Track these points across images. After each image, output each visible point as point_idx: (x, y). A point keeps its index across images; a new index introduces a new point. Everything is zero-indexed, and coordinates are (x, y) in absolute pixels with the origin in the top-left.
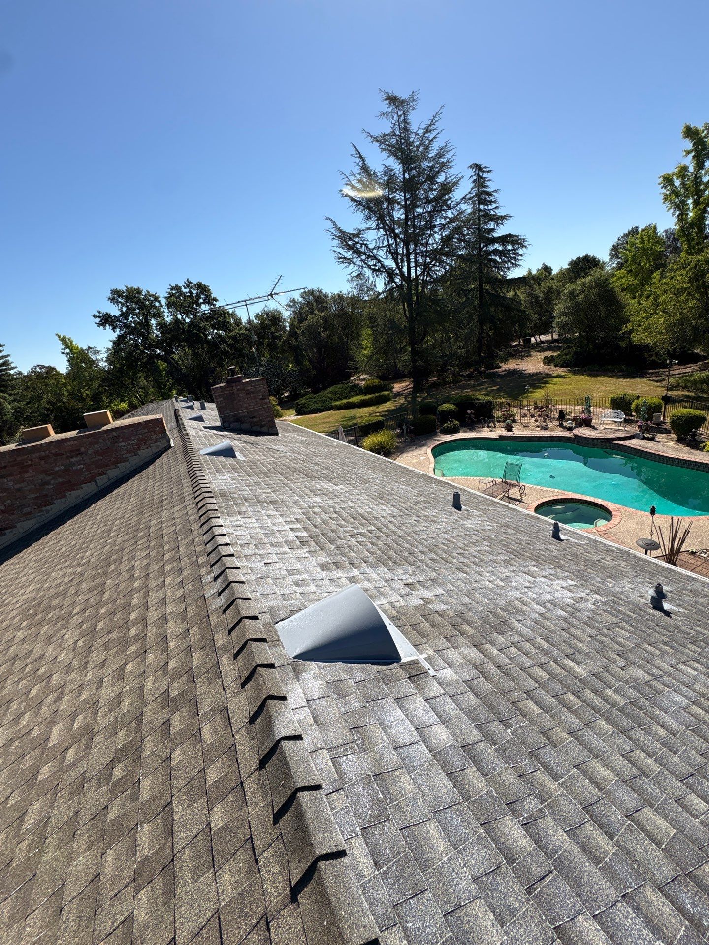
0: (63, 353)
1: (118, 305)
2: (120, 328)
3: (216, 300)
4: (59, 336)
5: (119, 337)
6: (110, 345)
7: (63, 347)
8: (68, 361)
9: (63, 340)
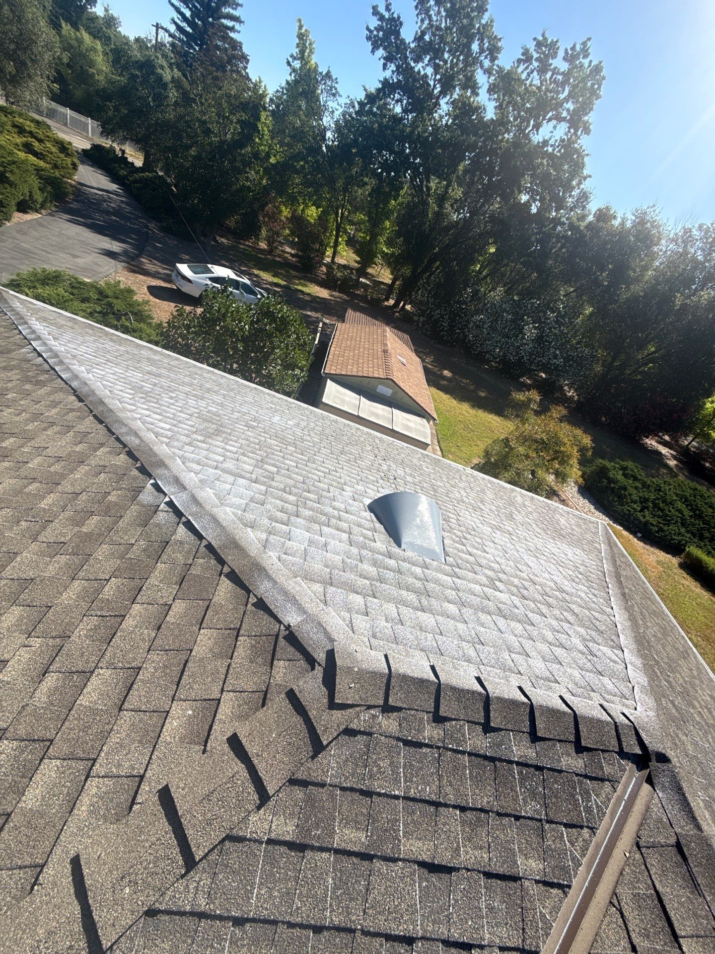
0: (288, 63)
1: (422, 21)
2: (398, 67)
3: (587, 131)
4: (301, 27)
5: (385, 83)
6: (361, 96)
7: (295, 51)
8: (288, 83)
9: (301, 37)
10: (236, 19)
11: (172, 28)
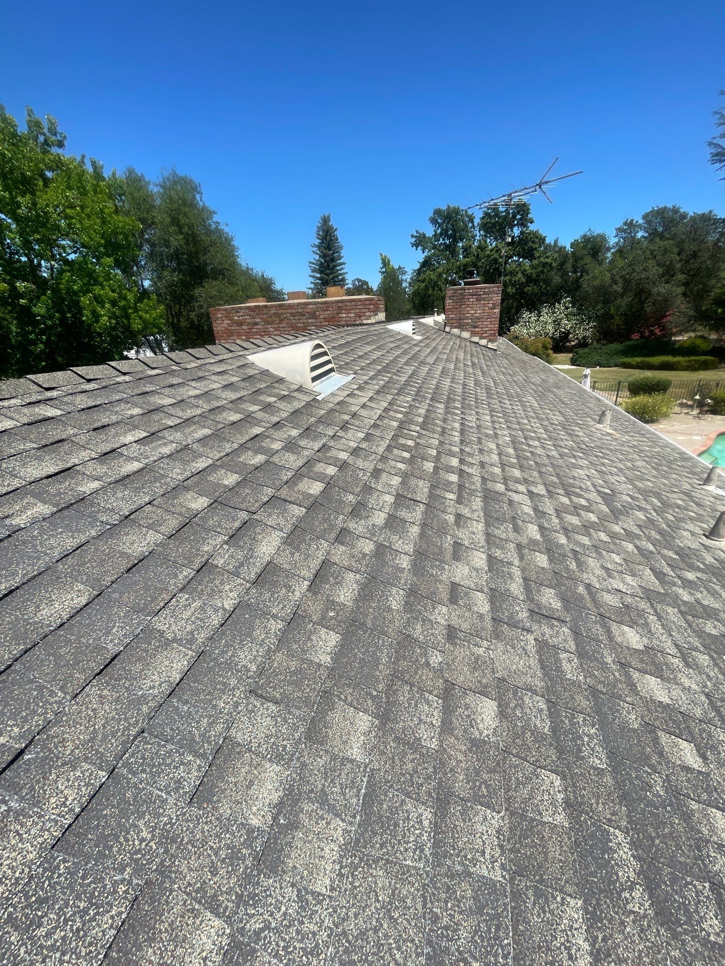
0: (380, 272)
1: (435, 226)
2: (429, 250)
3: (532, 222)
4: (381, 255)
5: (426, 258)
8: (382, 279)
9: (383, 259)
10: (343, 264)
11: (312, 286)
